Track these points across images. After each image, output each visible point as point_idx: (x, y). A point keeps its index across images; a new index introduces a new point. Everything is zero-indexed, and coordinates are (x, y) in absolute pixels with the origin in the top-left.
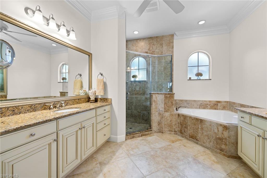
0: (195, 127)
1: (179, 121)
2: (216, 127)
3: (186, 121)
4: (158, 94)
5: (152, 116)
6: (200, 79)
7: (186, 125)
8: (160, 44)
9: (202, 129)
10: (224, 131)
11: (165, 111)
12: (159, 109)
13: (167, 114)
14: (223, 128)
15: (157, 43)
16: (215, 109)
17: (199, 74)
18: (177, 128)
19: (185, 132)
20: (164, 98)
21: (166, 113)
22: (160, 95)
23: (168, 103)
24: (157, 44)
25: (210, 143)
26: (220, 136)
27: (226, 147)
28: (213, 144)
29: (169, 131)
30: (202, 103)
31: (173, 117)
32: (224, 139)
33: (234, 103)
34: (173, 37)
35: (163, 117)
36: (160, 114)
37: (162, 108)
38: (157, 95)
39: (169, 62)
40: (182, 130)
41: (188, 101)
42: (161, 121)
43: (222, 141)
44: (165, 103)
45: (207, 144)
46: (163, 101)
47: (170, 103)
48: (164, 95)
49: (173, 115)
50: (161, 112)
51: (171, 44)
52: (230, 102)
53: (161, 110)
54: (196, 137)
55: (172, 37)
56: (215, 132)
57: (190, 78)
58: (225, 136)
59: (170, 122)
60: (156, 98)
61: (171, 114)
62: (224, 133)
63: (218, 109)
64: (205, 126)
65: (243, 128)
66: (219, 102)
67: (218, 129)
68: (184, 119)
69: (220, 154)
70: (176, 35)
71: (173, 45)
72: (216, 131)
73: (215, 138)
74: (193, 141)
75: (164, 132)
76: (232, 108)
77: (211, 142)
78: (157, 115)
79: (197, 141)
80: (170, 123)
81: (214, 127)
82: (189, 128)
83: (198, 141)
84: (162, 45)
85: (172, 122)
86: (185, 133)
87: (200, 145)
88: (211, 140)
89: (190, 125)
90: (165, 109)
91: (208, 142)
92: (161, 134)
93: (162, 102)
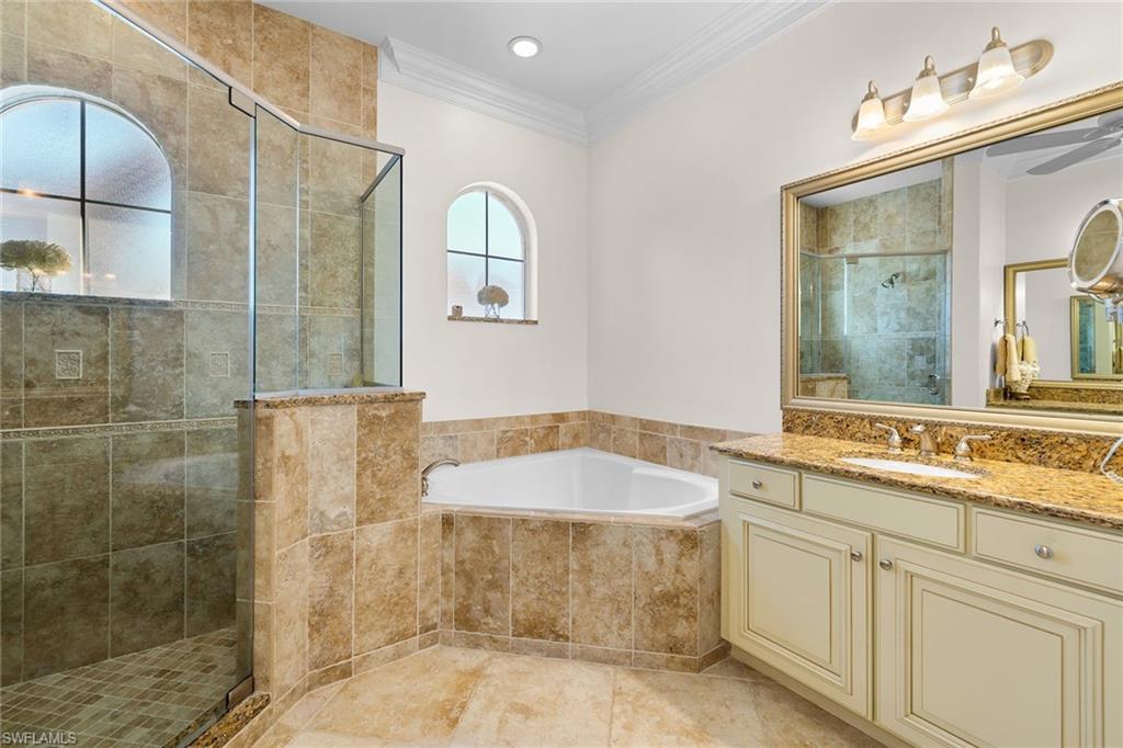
0: (549, 568)
1: (449, 557)
2: (650, 548)
3: (496, 549)
4: (310, 402)
5: (268, 582)
6: (497, 320)
7: (493, 570)
8: (292, 70)
9: (586, 570)
10: (683, 559)
11: (364, 516)
12: (322, 514)
13: (378, 534)
14: (681, 542)
15: (262, 48)
16: (551, 449)
17: (494, 296)
18: (437, 602)
19: (487, 611)
20: (360, 425)
21: (367, 527)
22: (328, 409)
23: (386, 457)
24: (263, 56)
25: (626, 632)
26: (667, 583)
27: (691, 627)
28: (636, 630)
29: (391, 641)
30: (507, 432)
31: (416, 540)
32: (685, 593)
33: (612, 416)
34: (375, 62)
35: (347, 565)
36: (324, 547)
37: (345, 499)
38: (302, 413)
39: (348, 201)
40: (468, 608)
41: (450, 428)
42: (331, 593)
43: (677, 605)
44: (363, 464)
45: (614, 644)
46: (352, 453)
47: (398, 458)
48: (355, 408)
49: (416, 531)
50: (333, 532)
51: (364, 100)
52: (595, 413)
53: (332, 515)
54: (554, 620)
55: (369, 59)
56: (647, 573)
57: (458, 309)
58: (689, 578)
59: (396, 584)
60: (299, 433)
61: (402, 529)
62: (685, 563)
63: (558, 449)
64: (602, 551)
65: (755, 525)
66: (560, 417)
67: (659, 552)
68: (486, 537)
69: (667, 667)
70: (391, 56)
71: (375, 110)
72: (651, 564)
73: (649, 600)
74: (540, 651)
75: (359, 664)
76: (601, 436)
77: (629, 624)
78: (305, 560)
79: (561, 643)
80: (396, 589)
81: (641, 547)
82: (511, 584)
83: (567, 639)
84: (300, 76)
85: (409, 574)
86: (490, 620)
87: (574, 658)
88: (630, 613)
89: (521, 566)
90: (362, 501)
91: (615, 628)
92: (338, 685)
93: (340, 459)
